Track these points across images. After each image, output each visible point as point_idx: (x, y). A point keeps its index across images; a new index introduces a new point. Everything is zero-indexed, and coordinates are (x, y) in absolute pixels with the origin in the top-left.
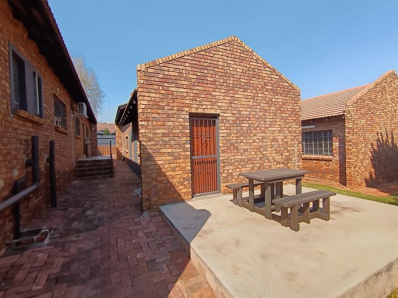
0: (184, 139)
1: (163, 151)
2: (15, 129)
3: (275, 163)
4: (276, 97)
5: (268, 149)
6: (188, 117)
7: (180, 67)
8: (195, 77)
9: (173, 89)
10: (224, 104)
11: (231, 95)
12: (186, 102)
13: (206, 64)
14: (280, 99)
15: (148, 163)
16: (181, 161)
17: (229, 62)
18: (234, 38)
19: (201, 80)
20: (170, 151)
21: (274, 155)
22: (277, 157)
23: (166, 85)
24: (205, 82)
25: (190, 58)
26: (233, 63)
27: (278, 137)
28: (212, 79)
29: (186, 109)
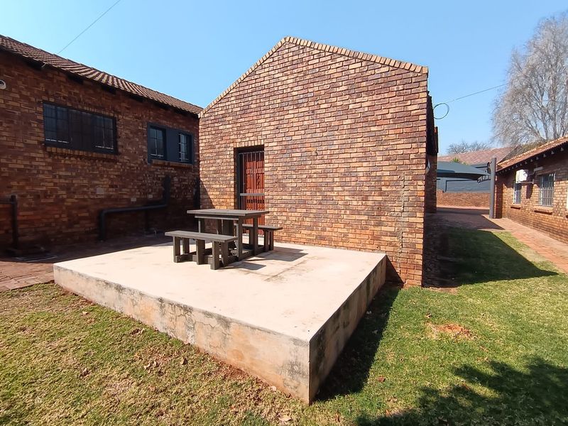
0: (229, 175)
1: (214, 186)
2: (153, 172)
3: (348, 212)
4: (358, 100)
5: (335, 189)
6: (232, 152)
7: (227, 104)
8: (239, 109)
9: (221, 128)
10: (269, 132)
11: (278, 118)
12: (232, 137)
13: (249, 91)
14: (366, 101)
15: (204, 196)
16: (226, 197)
17: (276, 76)
18: (285, 39)
19: (245, 111)
20: (218, 186)
21: (347, 198)
22: (355, 203)
23: (216, 125)
24: (249, 111)
25: (235, 90)
26: (281, 75)
27: (359, 169)
28: (255, 106)
29: (232, 145)
